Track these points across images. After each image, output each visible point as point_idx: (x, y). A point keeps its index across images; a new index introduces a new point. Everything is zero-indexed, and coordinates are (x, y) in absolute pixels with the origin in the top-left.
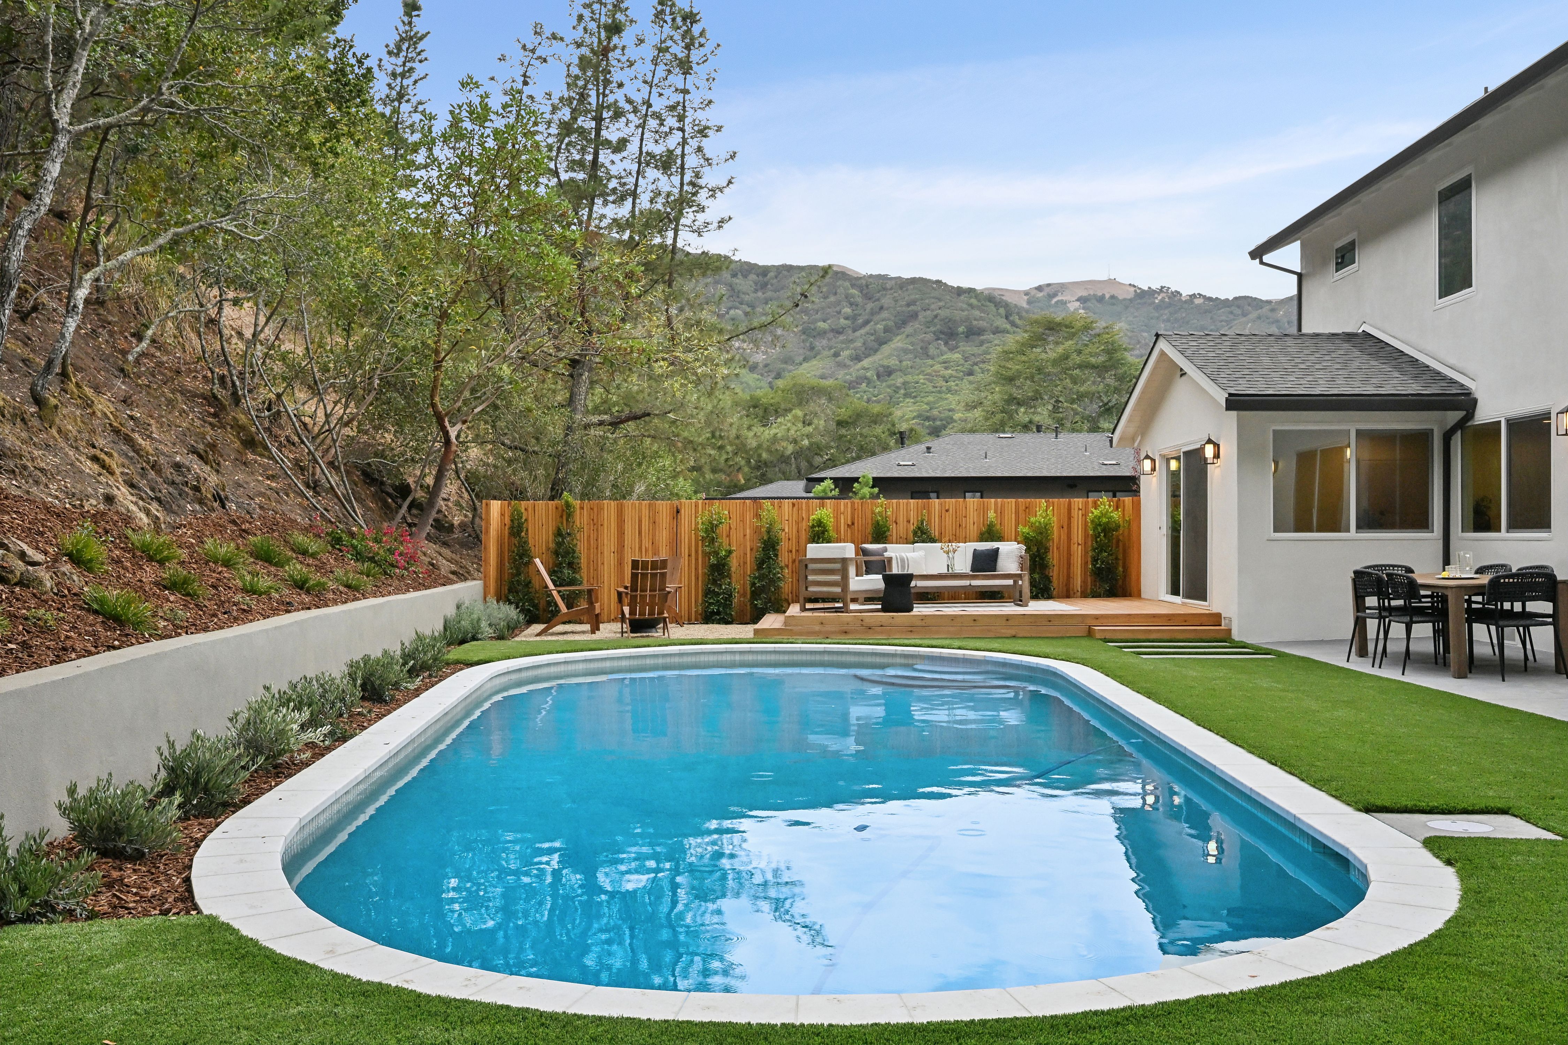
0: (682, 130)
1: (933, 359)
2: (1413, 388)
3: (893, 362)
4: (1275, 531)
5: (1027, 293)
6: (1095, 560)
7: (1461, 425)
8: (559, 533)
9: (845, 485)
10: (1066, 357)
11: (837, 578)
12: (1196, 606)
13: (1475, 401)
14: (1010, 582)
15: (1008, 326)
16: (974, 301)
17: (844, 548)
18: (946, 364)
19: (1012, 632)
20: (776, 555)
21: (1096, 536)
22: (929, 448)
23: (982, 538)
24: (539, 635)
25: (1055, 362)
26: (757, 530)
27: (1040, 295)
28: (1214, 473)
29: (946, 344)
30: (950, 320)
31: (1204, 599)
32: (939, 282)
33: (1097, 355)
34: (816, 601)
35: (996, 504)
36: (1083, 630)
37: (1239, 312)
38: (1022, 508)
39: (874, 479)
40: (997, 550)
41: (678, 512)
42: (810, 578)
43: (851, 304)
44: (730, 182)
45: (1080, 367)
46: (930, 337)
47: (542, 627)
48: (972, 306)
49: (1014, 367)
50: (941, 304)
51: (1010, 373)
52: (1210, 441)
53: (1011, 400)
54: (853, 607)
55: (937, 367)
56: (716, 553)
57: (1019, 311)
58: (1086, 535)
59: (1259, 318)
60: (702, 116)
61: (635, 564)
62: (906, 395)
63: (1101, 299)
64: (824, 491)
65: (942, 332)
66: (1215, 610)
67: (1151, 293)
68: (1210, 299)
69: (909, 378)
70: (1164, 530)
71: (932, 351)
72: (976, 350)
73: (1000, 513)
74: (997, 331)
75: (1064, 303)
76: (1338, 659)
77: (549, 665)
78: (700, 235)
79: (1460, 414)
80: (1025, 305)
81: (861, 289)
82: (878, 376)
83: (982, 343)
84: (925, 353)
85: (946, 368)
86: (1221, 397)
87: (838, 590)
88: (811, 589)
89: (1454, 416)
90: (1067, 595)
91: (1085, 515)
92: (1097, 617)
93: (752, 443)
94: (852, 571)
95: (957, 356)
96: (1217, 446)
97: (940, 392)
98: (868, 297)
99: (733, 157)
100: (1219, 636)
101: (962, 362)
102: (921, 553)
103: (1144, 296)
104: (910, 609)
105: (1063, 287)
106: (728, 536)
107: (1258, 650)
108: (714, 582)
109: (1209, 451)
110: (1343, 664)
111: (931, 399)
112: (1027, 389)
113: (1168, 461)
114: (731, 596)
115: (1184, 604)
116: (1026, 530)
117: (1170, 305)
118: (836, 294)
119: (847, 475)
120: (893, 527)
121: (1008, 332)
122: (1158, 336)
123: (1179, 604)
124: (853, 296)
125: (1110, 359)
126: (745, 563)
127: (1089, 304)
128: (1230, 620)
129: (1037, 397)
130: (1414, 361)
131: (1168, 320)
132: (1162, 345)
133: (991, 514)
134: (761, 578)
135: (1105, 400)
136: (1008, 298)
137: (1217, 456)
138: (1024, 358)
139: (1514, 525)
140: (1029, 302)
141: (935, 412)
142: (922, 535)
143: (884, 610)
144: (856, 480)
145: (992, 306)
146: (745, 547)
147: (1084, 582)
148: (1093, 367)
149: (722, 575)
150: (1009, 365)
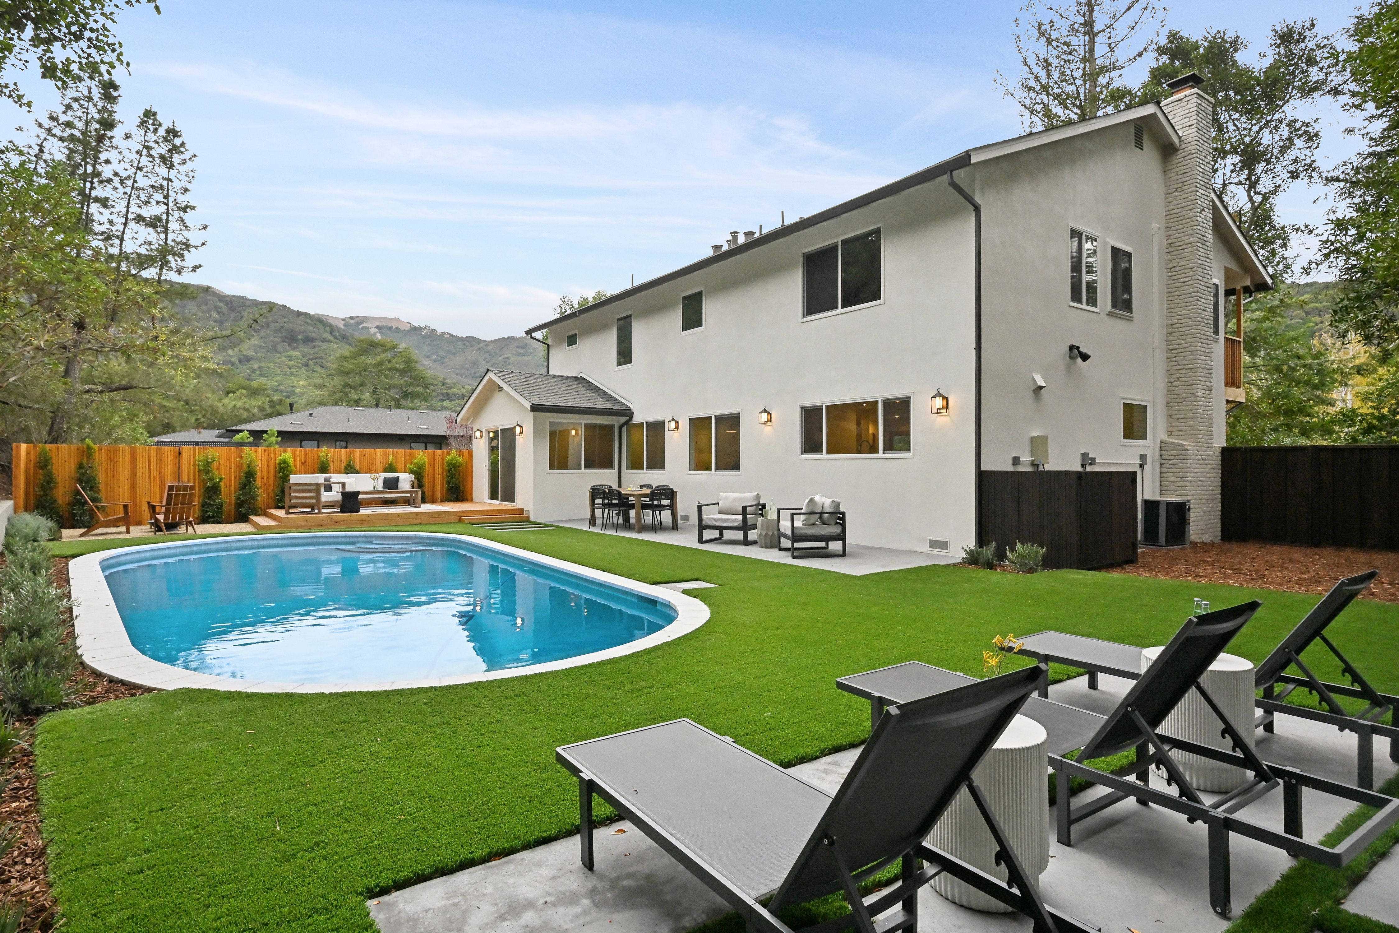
0: (167, 204)
1: (280, 353)
2: (608, 406)
3: (251, 353)
4: (550, 468)
5: (343, 320)
6: (448, 483)
7: (626, 423)
8: (81, 466)
9: (258, 435)
10: (381, 363)
11: (313, 494)
12: (508, 505)
13: (633, 413)
14: (408, 495)
15: (332, 338)
16: (309, 321)
17: (317, 477)
18: (290, 358)
19: (420, 521)
20: (254, 481)
21: (449, 470)
22: (311, 415)
23: (385, 471)
24: (82, 535)
25: (376, 365)
26: (240, 466)
27: (352, 322)
28: (519, 441)
29: (289, 345)
30: (292, 331)
31: (514, 501)
32: (284, 306)
33: (400, 363)
34: (294, 507)
35: (393, 452)
36: (457, 519)
37: (468, 344)
38: (408, 454)
39: (278, 432)
40: (398, 478)
41: (180, 453)
42: (293, 495)
43: (219, 313)
44: (204, 244)
45: (390, 369)
46: (277, 339)
47: (83, 530)
48: (307, 323)
49: (348, 366)
50: (286, 320)
51: (347, 370)
52: (518, 425)
53: (346, 385)
54: (323, 511)
55: (283, 359)
56: (211, 480)
57: (339, 330)
58: (443, 469)
59: (479, 349)
60: (183, 200)
61: (171, 488)
62: (261, 375)
63: (390, 328)
64: (242, 438)
65: (286, 337)
66: (520, 507)
67: (419, 329)
68: (453, 336)
69: (263, 364)
70: (487, 467)
71: (279, 348)
72: (312, 351)
73: (396, 457)
74: (324, 340)
75: (367, 328)
76: (585, 527)
77: (126, 554)
78: (180, 274)
79: (626, 418)
80: (342, 327)
81: (226, 303)
82: (240, 361)
83: (314, 347)
84: (275, 350)
85: (290, 360)
86: (528, 406)
87: (314, 501)
88: (293, 501)
89: (623, 419)
90: (433, 501)
91: (443, 459)
92: (464, 512)
93: (221, 409)
94: (323, 489)
95: (297, 353)
96: (521, 427)
97: (285, 375)
98: (232, 309)
99: (205, 227)
100: (524, 519)
101: (301, 357)
102: (353, 479)
103: (415, 330)
104: (358, 511)
105: (366, 319)
106: (218, 469)
107: (546, 526)
108: (210, 498)
109: (518, 430)
110: (588, 530)
111: (279, 378)
112: (357, 379)
113: (489, 432)
114: (222, 506)
115: (500, 504)
116: (412, 466)
117: (430, 336)
118: (206, 304)
119: (256, 429)
120: (331, 464)
121: (331, 342)
122: (488, 370)
123: (498, 504)
124: (220, 307)
125: (408, 366)
126: (231, 486)
127: (382, 331)
128: (529, 512)
129: (363, 384)
130: (605, 393)
131: (429, 345)
132: (490, 375)
133: (391, 458)
134: (244, 495)
135: (405, 389)
136: (330, 321)
137: (522, 432)
138: (355, 361)
139: (649, 467)
140: (345, 325)
141: (282, 387)
142: (349, 469)
143: (342, 511)
144: (266, 432)
145: (321, 326)
146: (230, 476)
147: (442, 494)
148: (397, 370)
149: (215, 493)
150: (346, 364)
